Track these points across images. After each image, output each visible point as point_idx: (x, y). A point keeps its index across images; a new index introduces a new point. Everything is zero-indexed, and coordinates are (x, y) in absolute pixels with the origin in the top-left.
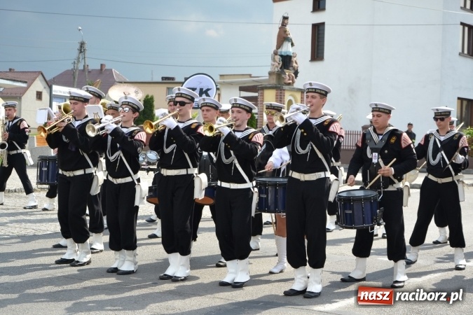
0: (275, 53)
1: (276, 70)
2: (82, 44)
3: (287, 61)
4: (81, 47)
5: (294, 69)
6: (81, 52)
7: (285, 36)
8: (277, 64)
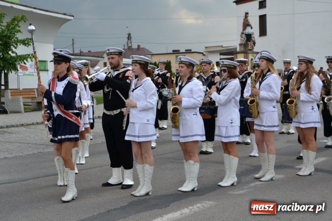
0: (242, 33)
1: (243, 42)
2: (129, 35)
3: (249, 37)
4: (129, 36)
5: (253, 41)
6: (129, 39)
7: (247, 23)
8: (243, 39)
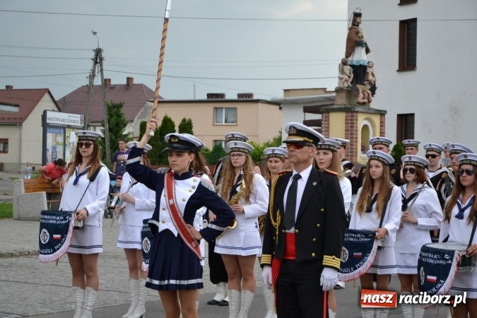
0: (344, 63)
1: (346, 85)
2: (98, 52)
3: (360, 73)
4: (97, 55)
5: (370, 83)
6: (96, 63)
7: (357, 39)
8: (346, 77)
